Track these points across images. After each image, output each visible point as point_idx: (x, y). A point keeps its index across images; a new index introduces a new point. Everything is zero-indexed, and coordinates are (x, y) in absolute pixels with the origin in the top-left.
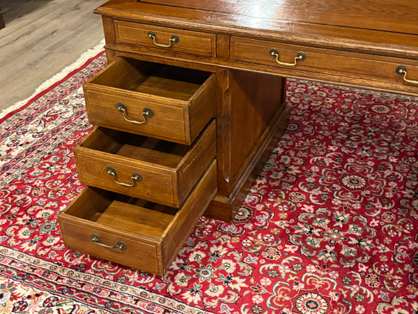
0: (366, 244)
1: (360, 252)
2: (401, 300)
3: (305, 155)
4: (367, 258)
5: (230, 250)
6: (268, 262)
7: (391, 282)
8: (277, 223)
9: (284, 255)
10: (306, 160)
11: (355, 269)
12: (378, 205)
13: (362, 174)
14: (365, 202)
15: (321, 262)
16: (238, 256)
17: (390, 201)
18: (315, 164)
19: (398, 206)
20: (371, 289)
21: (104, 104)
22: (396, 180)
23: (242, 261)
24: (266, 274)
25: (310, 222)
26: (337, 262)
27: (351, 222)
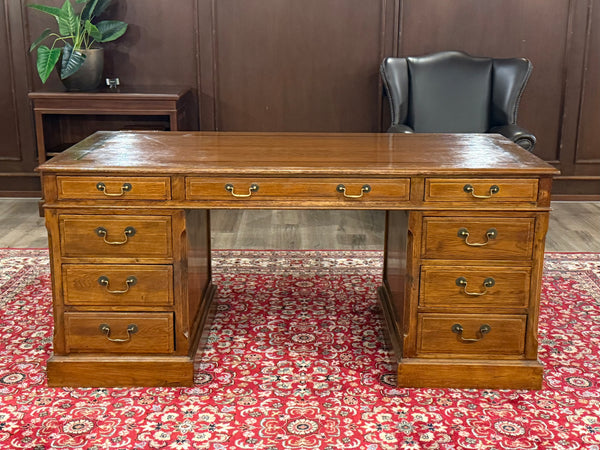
0: (334, 378)
1: (331, 384)
2: (380, 408)
3: (246, 326)
4: (339, 387)
5: (203, 406)
6: (245, 407)
7: (367, 399)
8: (243, 379)
9: (260, 400)
10: (249, 330)
11: (332, 395)
12: (333, 350)
13: (309, 331)
14: (320, 350)
15: (298, 398)
16: (214, 409)
17: (342, 346)
18: (260, 331)
19: (351, 348)
20: (353, 406)
21: (81, 232)
22: (342, 331)
23: (219, 411)
24: (248, 416)
25: (275, 372)
26: (314, 394)
27: (313, 365)
